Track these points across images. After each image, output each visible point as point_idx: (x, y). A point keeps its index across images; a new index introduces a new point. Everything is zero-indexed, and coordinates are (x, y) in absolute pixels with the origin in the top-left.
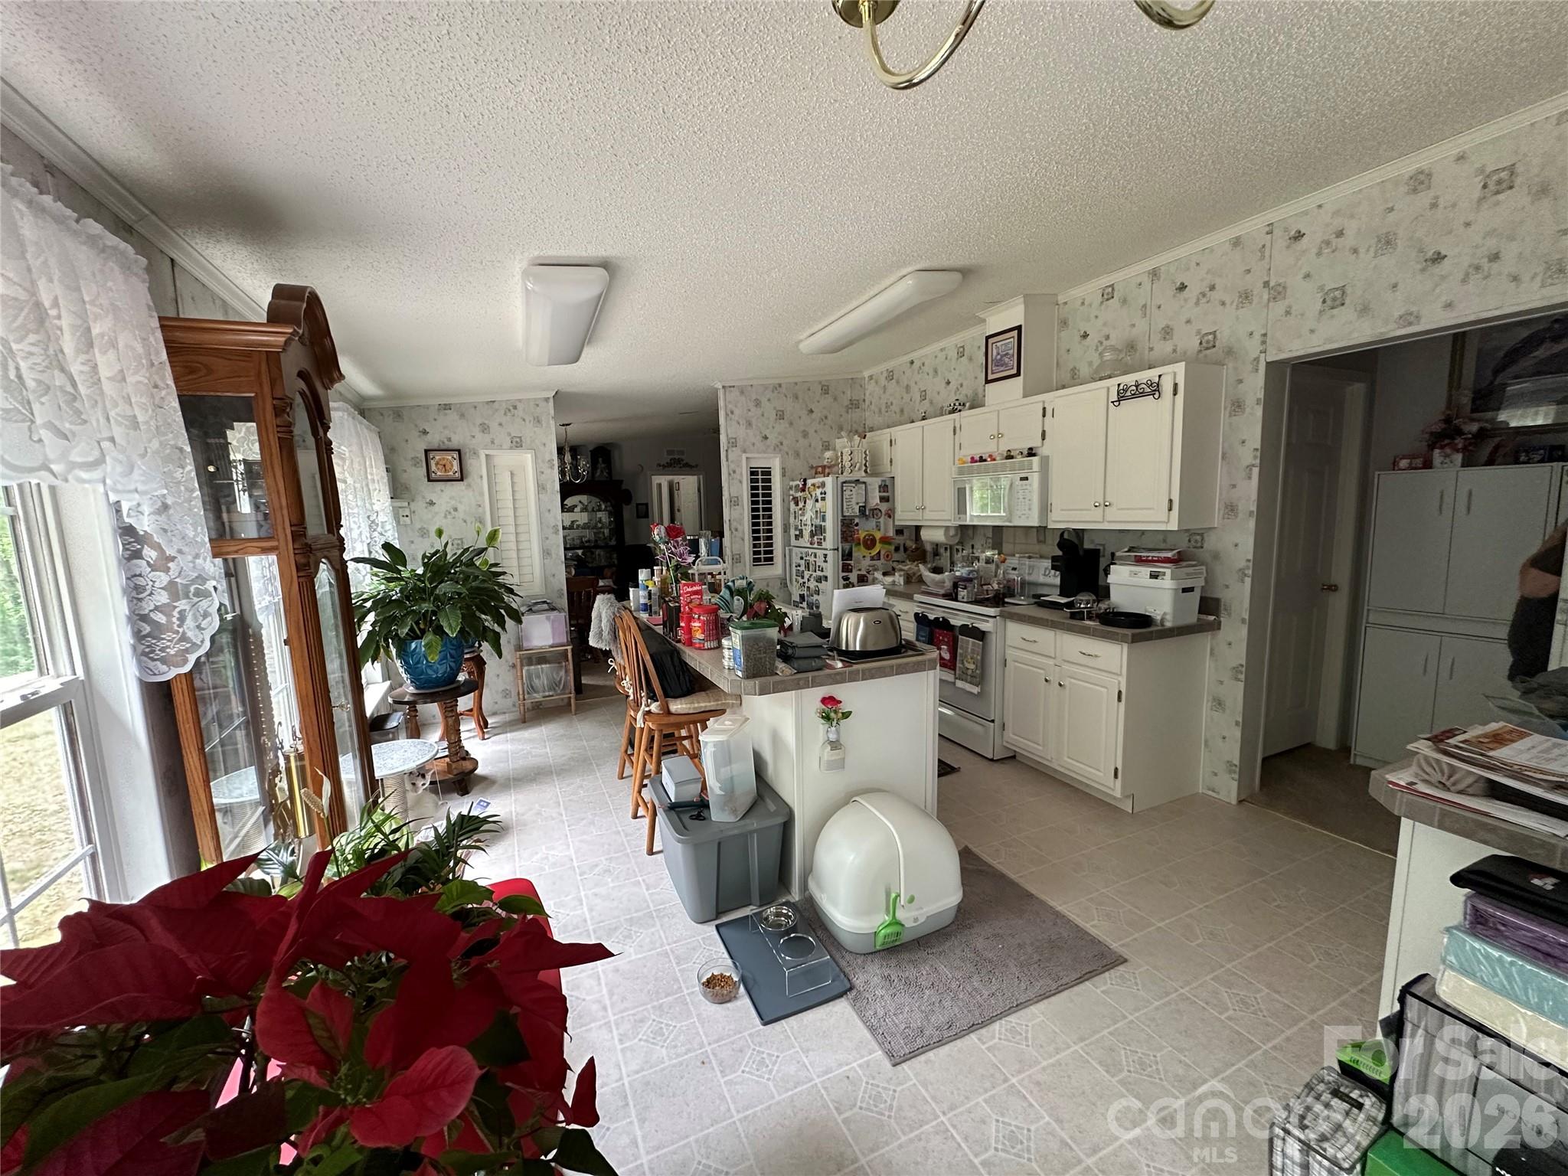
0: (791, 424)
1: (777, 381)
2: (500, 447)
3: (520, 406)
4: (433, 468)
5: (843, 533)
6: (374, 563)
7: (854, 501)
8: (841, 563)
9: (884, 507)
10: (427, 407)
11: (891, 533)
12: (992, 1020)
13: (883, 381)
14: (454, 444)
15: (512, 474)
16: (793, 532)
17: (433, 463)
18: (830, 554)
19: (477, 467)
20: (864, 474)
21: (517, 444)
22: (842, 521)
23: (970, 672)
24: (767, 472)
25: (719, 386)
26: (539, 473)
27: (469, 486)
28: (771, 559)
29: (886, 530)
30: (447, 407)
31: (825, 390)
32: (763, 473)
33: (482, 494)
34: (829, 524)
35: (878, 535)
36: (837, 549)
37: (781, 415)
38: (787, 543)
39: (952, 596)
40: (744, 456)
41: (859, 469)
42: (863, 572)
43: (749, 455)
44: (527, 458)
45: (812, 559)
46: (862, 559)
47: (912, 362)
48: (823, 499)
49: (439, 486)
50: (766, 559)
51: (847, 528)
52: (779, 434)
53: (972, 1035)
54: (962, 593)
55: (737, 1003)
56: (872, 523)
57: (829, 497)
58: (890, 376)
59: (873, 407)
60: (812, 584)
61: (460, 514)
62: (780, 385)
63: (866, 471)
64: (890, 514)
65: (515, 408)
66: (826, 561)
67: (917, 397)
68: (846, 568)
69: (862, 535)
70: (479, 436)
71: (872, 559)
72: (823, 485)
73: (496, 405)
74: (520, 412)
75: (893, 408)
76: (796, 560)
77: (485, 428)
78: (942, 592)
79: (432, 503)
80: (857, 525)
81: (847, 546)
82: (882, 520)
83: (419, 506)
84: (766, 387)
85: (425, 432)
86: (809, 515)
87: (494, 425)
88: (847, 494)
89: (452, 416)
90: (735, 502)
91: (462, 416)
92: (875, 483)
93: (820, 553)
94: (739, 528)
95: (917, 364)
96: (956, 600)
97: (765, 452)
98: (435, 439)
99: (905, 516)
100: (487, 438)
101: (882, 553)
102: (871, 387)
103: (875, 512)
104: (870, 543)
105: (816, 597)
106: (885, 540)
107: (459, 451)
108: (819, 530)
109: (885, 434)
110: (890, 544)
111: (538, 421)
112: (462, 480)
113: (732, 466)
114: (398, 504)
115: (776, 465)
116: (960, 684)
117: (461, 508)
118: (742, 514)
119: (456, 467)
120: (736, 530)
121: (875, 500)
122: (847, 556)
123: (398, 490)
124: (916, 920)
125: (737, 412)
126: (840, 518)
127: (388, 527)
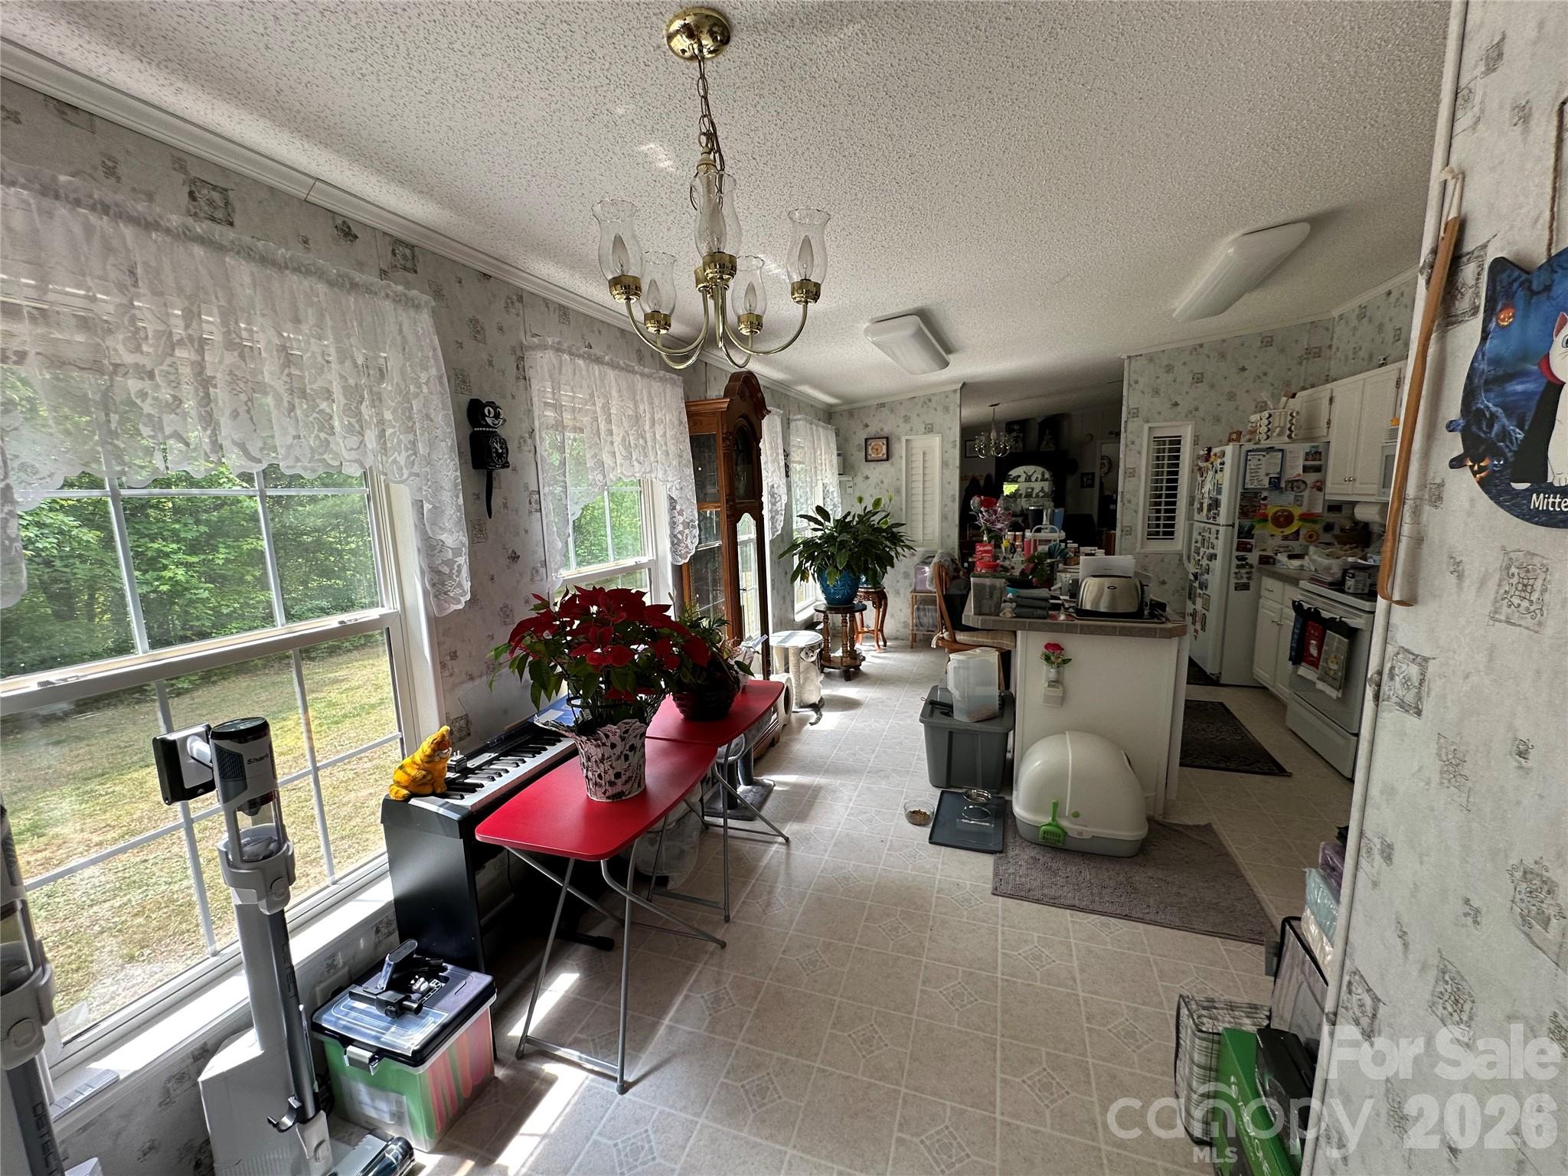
0: (1212, 386)
1: (1199, 342)
2: (917, 433)
3: (934, 399)
4: (870, 452)
5: (1242, 507)
6: (810, 518)
7: (1262, 472)
8: (1236, 540)
9: (1311, 478)
10: (870, 407)
11: (1319, 509)
12: (1093, 912)
13: (1354, 322)
14: (885, 433)
15: (924, 454)
16: (1196, 505)
17: (870, 448)
18: (1222, 529)
19: (900, 449)
20: (1286, 439)
21: (929, 429)
22: (1243, 494)
23: (1332, 673)
24: (1176, 441)
25: (1124, 356)
26: (944, 452)
27: (892, 464)
28: (1172, 533)
29: (1311, 504)
30: (883, 405)
31: (1268, 341)
32: (1171, 442)
33: (901, 470)
34: (1224, 499)
35: (1297, 512)
36: (1233, 526)
37: (1198, 379)
38: (1190, 517)
39: (1339, 586)
40: (1146, 427)
41: (1279, 435)
42: (1269, 553)
43: (1150, 425)
44: (936, 441)
45: (1206, 534)
46: (1269, 538)
47: (1389, 293)
48: (1222, 470)
49: (873, 464)
50: (1165, 533)
51: (1249, 504)
52: (1195, 399)
53: (1068, 911)
54: (1350, 583)
55: (924, 829)
56: (1290, 497)
57: (1227, 468)
58: (1363, 312)
59: (1339, 354)
60: (1205, 562)
61: (885, 485)
62: (1201, 346)
63: (1289, 437)
64: (1320, 487)
65: (930, 400)
66: (1217, 538)
67: (1390, 337)
68: (1243, 547)
69: (1271, 510)
70: (902, 425)
71: (1285, 538)
72: (1223, 454)
73: (916, 400)
74: (933, 404)
75: (1362, 354)
76: (1195, 535)
77: (907, 419)
78: (1329, 579)
79: (867, 478)
80: (1265, 499)
81: (1247, 523)
82: (1306, 494)
83: (859, 479)
84: (1180, 350)
85: (867, 426)
86: (1208, 486)
87: (914, 416)
88: (1252, 464)
89: (885, 411)
90: (1132, 473)
91: (892, 411)
92: (1298, 453)
93: (1214, 528)
94: (1134, 500)
95: (1395, 294)
96: (1342, 591)
97: (1171, 420)
98: (872, 430)
99: (1336, 489)
100: (908, 427)
101: (1302, 533)
102: (1340, 330)
103: (1295, 484)
104: (1284, 519)
105: (1206, 576)
106: (1307, 518)
107: (887, 438)
108: (1215, 504)
109: (1325, 391)
110: (1315, 522)
111: (946, 409)
112: (887, 460)
113: (1131, 437)
114: (844, 478)
115: (1187, 434)
116: (1320, 685)
117: (885, 480)
118: (1138, 486)
119: (884, 451)
120: (1129, 502)
121: (1295, 469)
122: (1245, 533)
123: (846, 468)
124: (1080, 833)
125: (1142, 381)
126: (1240, 490)
127: (835, 495)
